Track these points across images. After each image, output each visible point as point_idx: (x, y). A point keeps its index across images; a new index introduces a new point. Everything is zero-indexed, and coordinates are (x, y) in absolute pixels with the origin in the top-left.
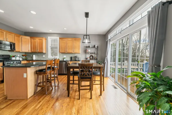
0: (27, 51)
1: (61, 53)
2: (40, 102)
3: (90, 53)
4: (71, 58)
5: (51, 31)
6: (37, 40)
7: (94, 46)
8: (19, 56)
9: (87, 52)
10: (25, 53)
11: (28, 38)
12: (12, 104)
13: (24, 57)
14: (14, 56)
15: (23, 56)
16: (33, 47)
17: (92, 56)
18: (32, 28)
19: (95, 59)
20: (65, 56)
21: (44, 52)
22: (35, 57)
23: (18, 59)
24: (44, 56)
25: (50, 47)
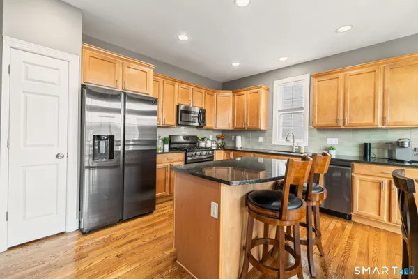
0: (225, 126)
6: (247, 96)
8: (211, 137)
10: (223, 131)
11: (229, 93)
13: (220, 141)
14: (203, 140)
15: (218, 137)
16: (238, 115)
18: (236, 65)
21: (262, 128)
22: (240, 143)
23: (209, 144)
24: (261, 139)
25: (279, 111)
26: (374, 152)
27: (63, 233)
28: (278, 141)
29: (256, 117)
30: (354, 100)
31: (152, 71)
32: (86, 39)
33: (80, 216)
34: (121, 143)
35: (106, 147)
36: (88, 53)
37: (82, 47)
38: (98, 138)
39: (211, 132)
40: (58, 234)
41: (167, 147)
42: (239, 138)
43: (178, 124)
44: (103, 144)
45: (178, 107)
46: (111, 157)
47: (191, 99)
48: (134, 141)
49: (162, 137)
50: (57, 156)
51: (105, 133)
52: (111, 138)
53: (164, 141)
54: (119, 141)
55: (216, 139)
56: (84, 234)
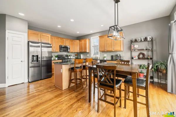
0: (77, 51)
1: (101, 52)
2: (67, 96)
3: (139, 50)
4: (112, 56)
5: (91, 32)
6: (83, 42)
7: (146, 39)
8: (73, 55)
9: (132, 48)
10: (77, 53)
11: (78, 41)
12: (54, 91)
13: (76, 56)
14: (70, 56)
15: (75, 55)
16: (81, 48)
17: (143, 54)
18: (78, 33)
19: (148, 59)
20: (105, 55)
21: (87, 52)
22: (82, 56)
23: (72, 57)
24: (88, 55)
25: (93, 46)
26: (114, 58)
27: (23, 83)
28: (93, 56)
29: (86, 48)
30: (108, 44)
31: (50, 36)
32: (29, 28)
33: (28, 78)
34: (41, 58)
35: (36, 59)
36: (30, 32)
37: (28, 31)
38: (34, 56)
39: (72, 53)
40: (22, 83)
41: (57, 59)
42: (82, 55)
43: (60, 51)
44: (35, 58)
45: (60, 46)
46: (37, 61)
47: (64, 43)
48: (46, 57)
49: (55, 55)
50: (21, 61)
51: (35, 54)
52: (37, 56)
53: (56, 57)
54: (40, 57)
55: (75, 56)
56: (30, 82)
